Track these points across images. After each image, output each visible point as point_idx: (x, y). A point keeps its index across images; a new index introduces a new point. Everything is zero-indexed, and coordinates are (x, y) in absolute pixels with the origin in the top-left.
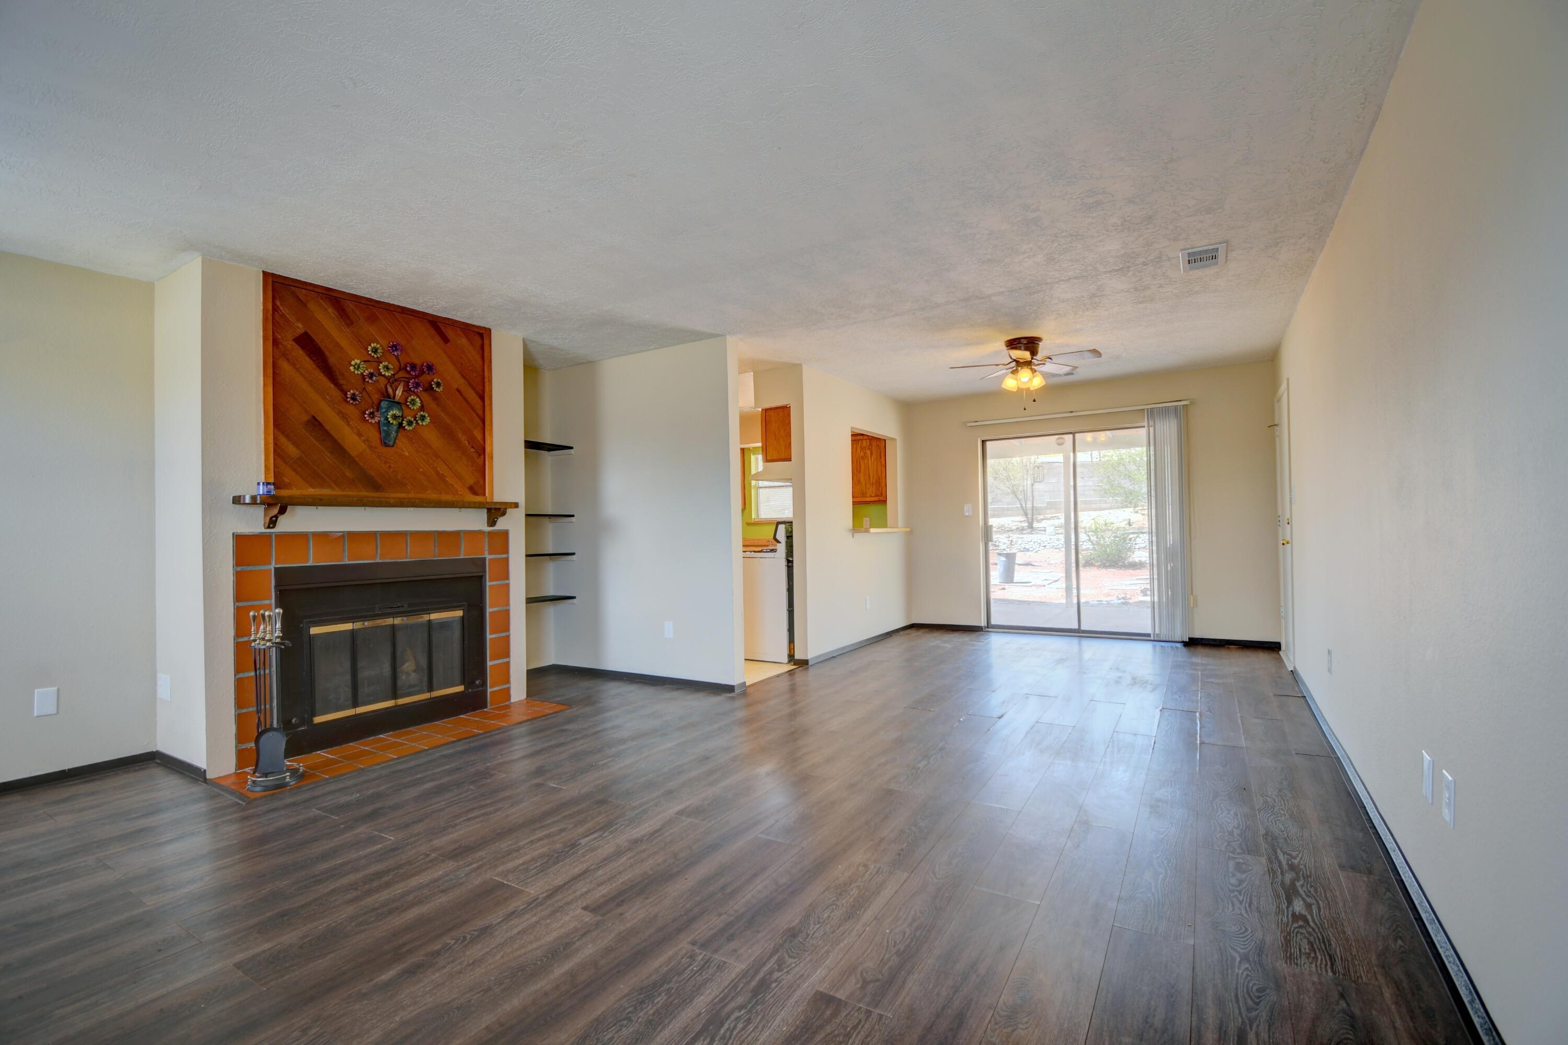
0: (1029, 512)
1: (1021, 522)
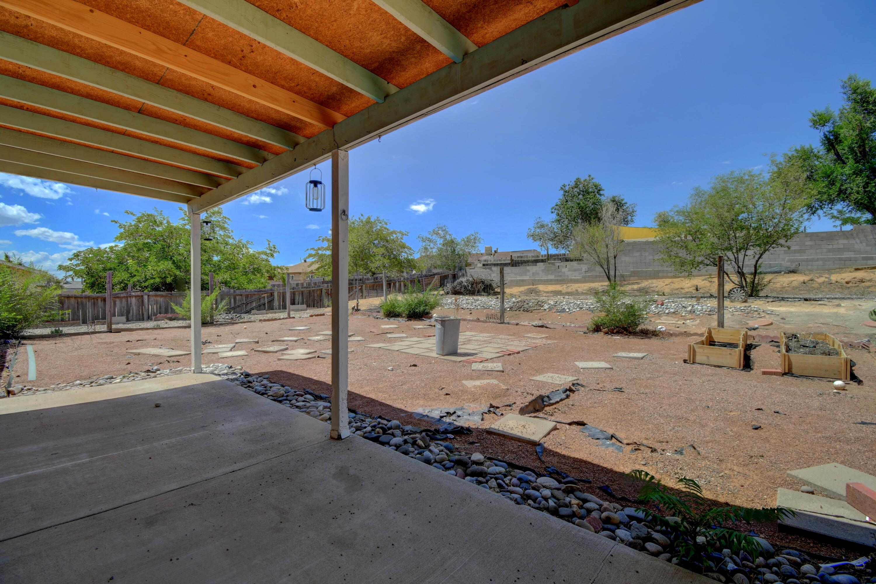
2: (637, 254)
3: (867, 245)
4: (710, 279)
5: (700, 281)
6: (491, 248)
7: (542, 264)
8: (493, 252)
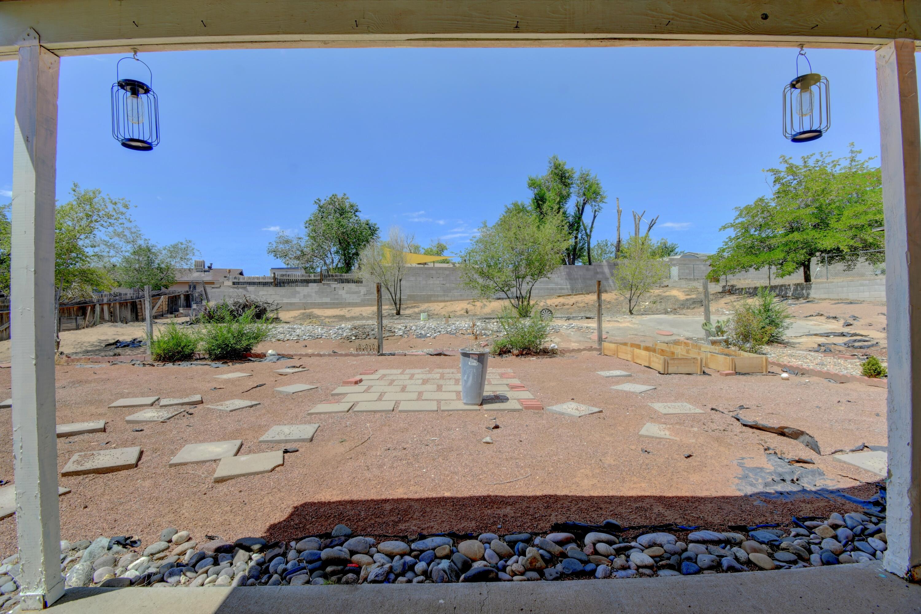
0: (398, 302)
1: (391, 310)
2: (413, 279)
3: (561, 280)
4: (473, 303)
5: (466, 304)
6: (204, 262)
7: (316, 284)
8: (206, 268)
